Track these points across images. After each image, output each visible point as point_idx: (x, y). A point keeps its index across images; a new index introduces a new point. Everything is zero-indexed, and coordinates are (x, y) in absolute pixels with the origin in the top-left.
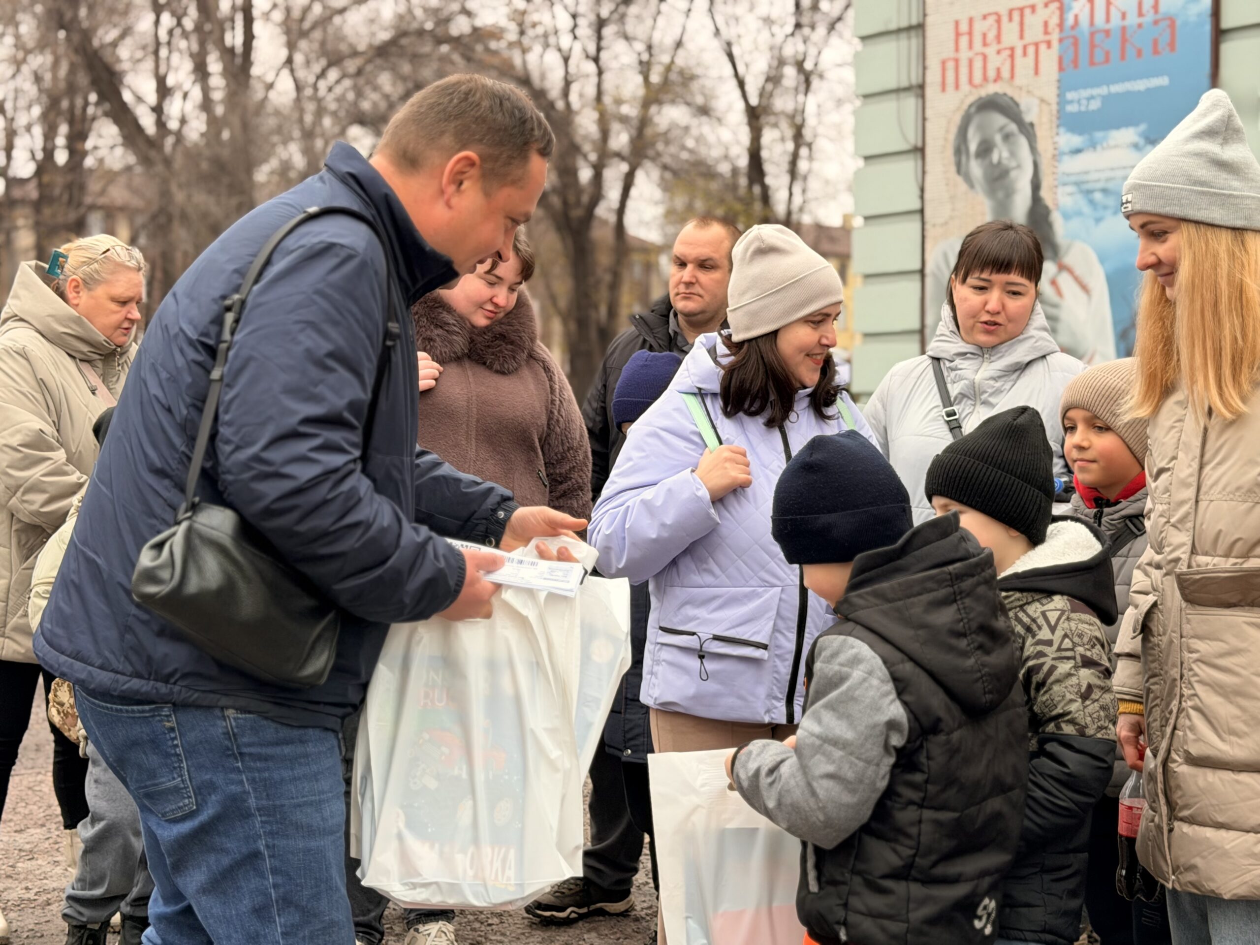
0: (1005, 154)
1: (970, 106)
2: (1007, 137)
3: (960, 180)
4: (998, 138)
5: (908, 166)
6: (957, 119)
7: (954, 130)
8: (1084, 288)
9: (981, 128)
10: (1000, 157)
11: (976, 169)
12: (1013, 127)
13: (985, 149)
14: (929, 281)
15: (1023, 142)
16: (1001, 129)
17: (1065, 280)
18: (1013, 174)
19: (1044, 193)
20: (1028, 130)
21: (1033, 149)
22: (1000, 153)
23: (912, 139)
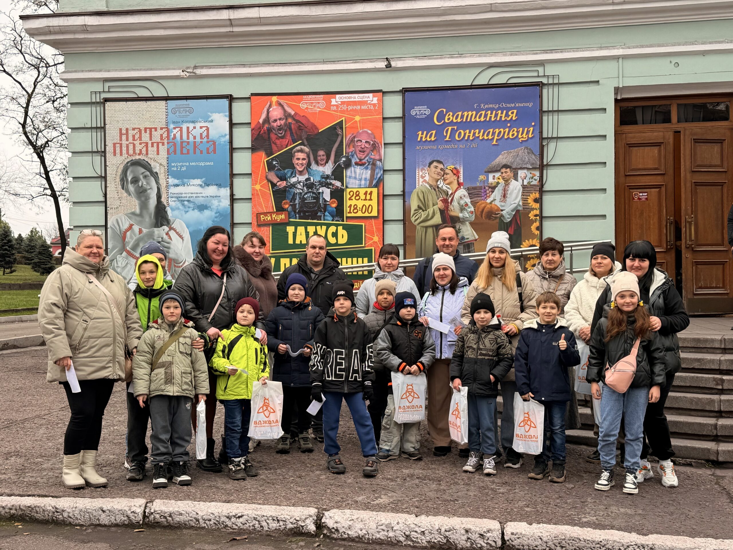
0: (145, 183)
1: (128, 163)
2: (145, 177)
3: (124, 191)
4: (141, 177)
5: (97, 184)
6: (122, 167)
7: (120, 171)
8: (181, 237)
9: (132, 172)
10: (142, 184)
11: (131, 188)
12: (148, 173)
13: (135, 181)
14: (109, 230)
15: (152, 179)
16: (143, 173)
17: (172, 233)
18: (149, 191)
19: (163, 200)
20: (155, 176)
21: (157, 182)
22: (143, 182)
23: (99, 171)
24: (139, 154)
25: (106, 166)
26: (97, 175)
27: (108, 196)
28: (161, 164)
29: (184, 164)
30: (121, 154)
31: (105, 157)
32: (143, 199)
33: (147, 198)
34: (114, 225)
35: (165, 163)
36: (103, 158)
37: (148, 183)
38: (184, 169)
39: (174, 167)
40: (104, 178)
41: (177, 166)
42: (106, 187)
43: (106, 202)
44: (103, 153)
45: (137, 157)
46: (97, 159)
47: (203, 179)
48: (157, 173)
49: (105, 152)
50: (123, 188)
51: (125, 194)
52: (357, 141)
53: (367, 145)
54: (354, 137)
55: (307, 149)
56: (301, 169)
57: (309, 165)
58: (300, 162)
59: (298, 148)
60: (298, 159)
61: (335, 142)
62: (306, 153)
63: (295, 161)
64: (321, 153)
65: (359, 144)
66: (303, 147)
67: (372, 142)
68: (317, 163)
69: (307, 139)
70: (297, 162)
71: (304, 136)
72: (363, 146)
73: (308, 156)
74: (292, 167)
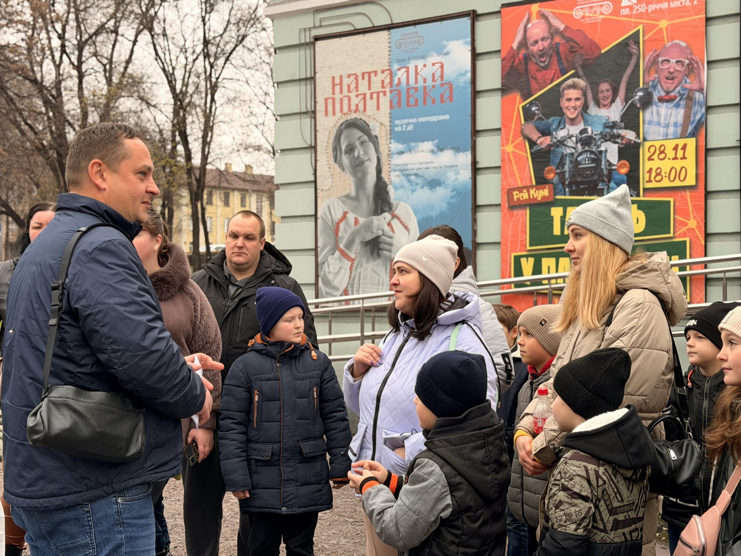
0: (362, 152)
1: (341, 125)
2: (362, 143)
3: (336, 166)
4: (357, 143)
5: (306, 157)
6: (334, 131)
7: (332, 138)
8: (406, 227)
9: (347, 137)
10: (359, 154)
11: (345, 160)
12: (366, 138)
13: (350, 149)
14: (319, 221)
15: (371, 146)
16: (359, 138)
17: (395, 223)
18: (366, 163)
19: (384, 175)
20: (374, 140)
21: (377, 150)
22: (359, 151)
23: (309, 141)
24: (355, 112)
25: (316, 131)
26: (306, 145)
27: (318, 174)
28: (382, 124)
29: (411, 121)
30: (334, 114)
31: (315, 118)
32: (359, 175)
33: (364, 174)
34: (325, 214)
35: (386, 120)
36: (313, 120)
37: (366, 153)
38: (410, 128)
39: (398, 126)
40: (313, 148)
41: (402, 125)
42: (316, 160)
43: (315, 182)
44: (313, 114)
45: (353, 116)
46: (307, 121)
47: (436, 141)
48: (376, 137)
49: (314, 112)
50: (336, 161)
51: (338, 170)
52: (663, 62)
53: (679, 68)
54: (658, 56)
55: (582, 82)
56: (572, 116)
57: (585, 107)
58: (572, 104)
59: (570, 82)
60: (569, 100)
61: (626, 67)
62: (582, 89)
63: (564, 104)
64: (605, 86)
65: (666, 66)
66: (576, 80)
67: (687, 62)
68: (598, 104)
69: (583, 66)
70: (567, 104)
71: (578, 61)
72: (672, 70)
73: (585, 95)
74: (561, 113)
